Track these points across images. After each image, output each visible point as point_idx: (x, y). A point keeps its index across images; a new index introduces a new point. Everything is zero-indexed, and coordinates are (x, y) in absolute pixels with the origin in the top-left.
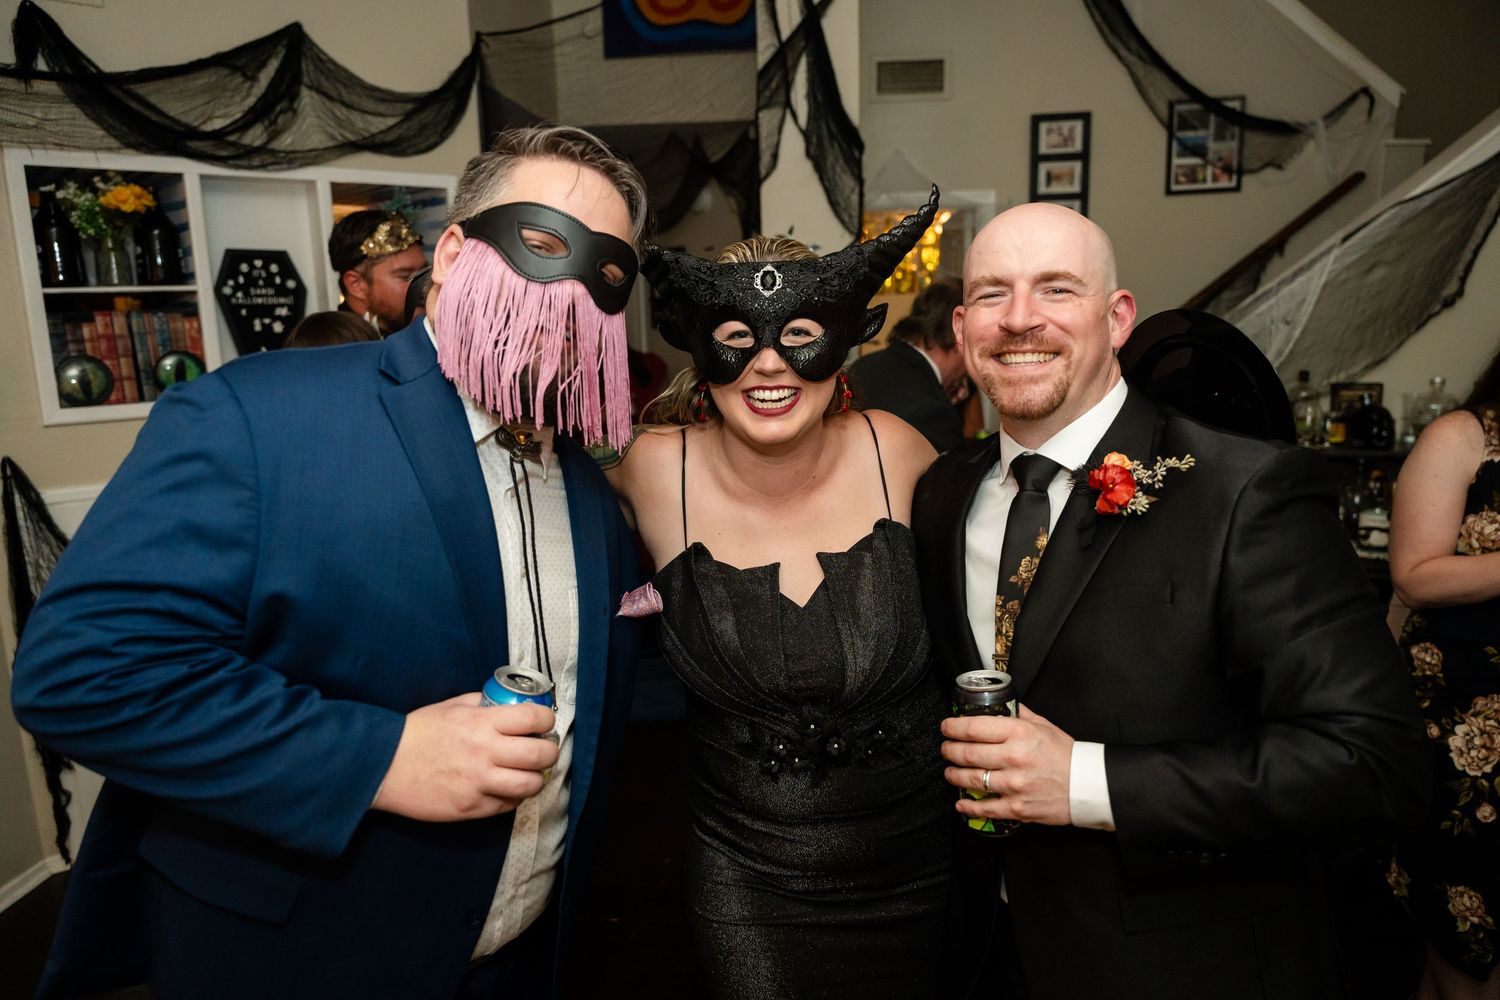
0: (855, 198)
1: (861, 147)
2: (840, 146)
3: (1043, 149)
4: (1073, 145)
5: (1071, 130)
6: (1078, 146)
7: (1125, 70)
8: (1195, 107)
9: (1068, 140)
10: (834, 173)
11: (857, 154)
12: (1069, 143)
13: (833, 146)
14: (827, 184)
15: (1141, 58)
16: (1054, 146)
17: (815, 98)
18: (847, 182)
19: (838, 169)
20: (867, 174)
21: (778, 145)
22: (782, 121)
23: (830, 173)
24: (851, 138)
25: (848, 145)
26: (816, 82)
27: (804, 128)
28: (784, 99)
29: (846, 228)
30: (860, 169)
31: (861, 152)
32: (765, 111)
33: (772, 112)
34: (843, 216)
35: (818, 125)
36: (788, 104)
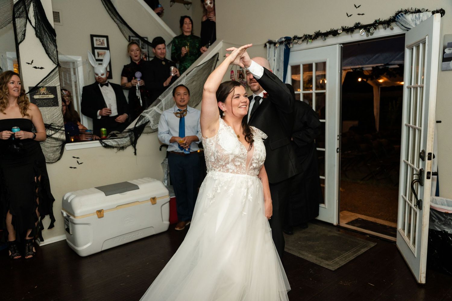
0: (55, 52)
1: (55, 35)
2: (48, 34)
10: (47, 44)
13: (45, 34)
14: (45, 46)
17: (37, 17)
18: (51, 47)
19: (48, 42)
20: (58, 44)
21: (25, 30)
22: (26, 23)
23: (45, 43)
24: (52, 33)
25: (51, 35)
26: (37, 12)
27: (34, 26)
28: (25, 16)
29: (54, 62)
30: (56, 43)
31: (55, 37)
32: (18, 19)
33: (21, 19)
34: (52, 58)
35: (39, 26)
36: (27, 18)
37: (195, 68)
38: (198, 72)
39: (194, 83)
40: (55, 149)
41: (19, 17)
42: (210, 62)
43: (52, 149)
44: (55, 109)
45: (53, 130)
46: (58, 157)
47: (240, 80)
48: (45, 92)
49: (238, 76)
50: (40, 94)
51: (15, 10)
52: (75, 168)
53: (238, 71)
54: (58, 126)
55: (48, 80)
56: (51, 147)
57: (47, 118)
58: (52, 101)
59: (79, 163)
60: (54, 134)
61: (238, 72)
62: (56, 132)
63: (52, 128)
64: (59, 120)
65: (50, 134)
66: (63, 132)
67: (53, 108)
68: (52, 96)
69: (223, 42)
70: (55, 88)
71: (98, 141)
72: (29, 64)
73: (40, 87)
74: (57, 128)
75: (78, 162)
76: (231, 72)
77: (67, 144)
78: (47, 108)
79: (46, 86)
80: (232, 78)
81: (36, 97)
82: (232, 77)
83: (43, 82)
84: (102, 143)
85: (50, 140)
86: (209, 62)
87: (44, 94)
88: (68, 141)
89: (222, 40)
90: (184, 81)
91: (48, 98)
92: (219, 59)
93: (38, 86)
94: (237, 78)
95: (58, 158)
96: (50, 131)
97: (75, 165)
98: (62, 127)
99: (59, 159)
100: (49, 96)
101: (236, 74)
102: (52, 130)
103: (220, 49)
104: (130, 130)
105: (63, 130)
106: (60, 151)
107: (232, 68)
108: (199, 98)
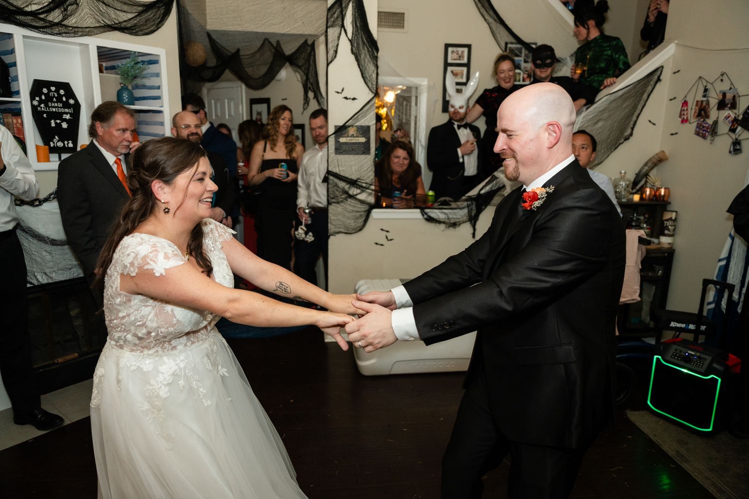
0: (374, 75)
1: (377, 50)
2: (368, 49)
3: (450, 61)
4: (463, 60)
5: (463, 52)
6: (465, 61)
7: (488, 26)
8: (519, 46)
9: (461, 57)
10: (365, 63)
11: (376, 54)
12: (462, 59)
13: (364, 49)
14: (361, 67)
15: (495, 20)
16: (455, 59)
17: (356, 24)
18: (371, 67)
19: (367, 61)
20: (379, 64)
21: (338, 45)
22: (340, 34)
23: (363, 62)
24: (373, 45)
25: (372, 49)
26: (357, 16)
27: (350, 38)
28: (341, 23)
29: (370, 90)
30: (377, 61)
31: (377, 53)
32: (331, 29)
33: (335, 29)
34: (368, 84)
35: (357, 37)
36: (343, 26)
37: (606, 97)
38: (610, 103)
39: (600, 124)
40: (358, 214)
41: (332, 26)
42: (640, 85)
43: (354, 214)
44: (364, 159)
45: (359, 188)
46: (359, 226)
47: (699, 120)
48: (355, 133)
49: (695, 112)
50: (348, 137)
51: (329, 16)
52: (382, 245)
53: (697, 101)
54: (366, 183)
55: (361, 116)
56: (354, 211)
57: (353, 170)
58: (363, 147)
59: (389, 239)
60: (360, 193)
61: (697, 105)
62: (363, 191)
63: (357, 185)
64: (369, 175)
65: (355, 193)
66: (371, 193)
67: (363, 157)
68: (363, 140)
69: (677, 44)
70: (369, 127)
71: (418, 210)
72: (338, 93)
73: (349, 126)
74: (364, 185)
75: (387, 238)
76: (683, 104)
77: (374, 211)
78: (355, 156)
79: (357, 124)
80: (682, 117)
81: (342, 140)
82: (684, 114)
83: (353, 118)
84: (424, 213)
85: (353, 201)
86: (638, 84)
87: (353, 136)
88: (378, 205)
89: (676, 42)
90: (581, 121)
91: (358, 141)
92: (661, 78)
93: (347, 124)
94: (694, 116)
95: (360, 228)
96: (355, 189)
97: (383, 240)
98: (371, 185)
99: (361, 230)
100: (358, 140)
101: (692, 109)
102: (357, 188)
103: (670, 57)
104: (470, 199)
105: (373, 190)
106: (364, 219)
107: (686, 97)
108: (605, 152)
